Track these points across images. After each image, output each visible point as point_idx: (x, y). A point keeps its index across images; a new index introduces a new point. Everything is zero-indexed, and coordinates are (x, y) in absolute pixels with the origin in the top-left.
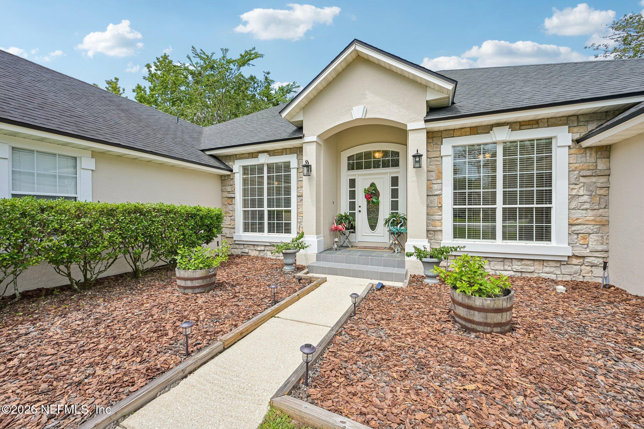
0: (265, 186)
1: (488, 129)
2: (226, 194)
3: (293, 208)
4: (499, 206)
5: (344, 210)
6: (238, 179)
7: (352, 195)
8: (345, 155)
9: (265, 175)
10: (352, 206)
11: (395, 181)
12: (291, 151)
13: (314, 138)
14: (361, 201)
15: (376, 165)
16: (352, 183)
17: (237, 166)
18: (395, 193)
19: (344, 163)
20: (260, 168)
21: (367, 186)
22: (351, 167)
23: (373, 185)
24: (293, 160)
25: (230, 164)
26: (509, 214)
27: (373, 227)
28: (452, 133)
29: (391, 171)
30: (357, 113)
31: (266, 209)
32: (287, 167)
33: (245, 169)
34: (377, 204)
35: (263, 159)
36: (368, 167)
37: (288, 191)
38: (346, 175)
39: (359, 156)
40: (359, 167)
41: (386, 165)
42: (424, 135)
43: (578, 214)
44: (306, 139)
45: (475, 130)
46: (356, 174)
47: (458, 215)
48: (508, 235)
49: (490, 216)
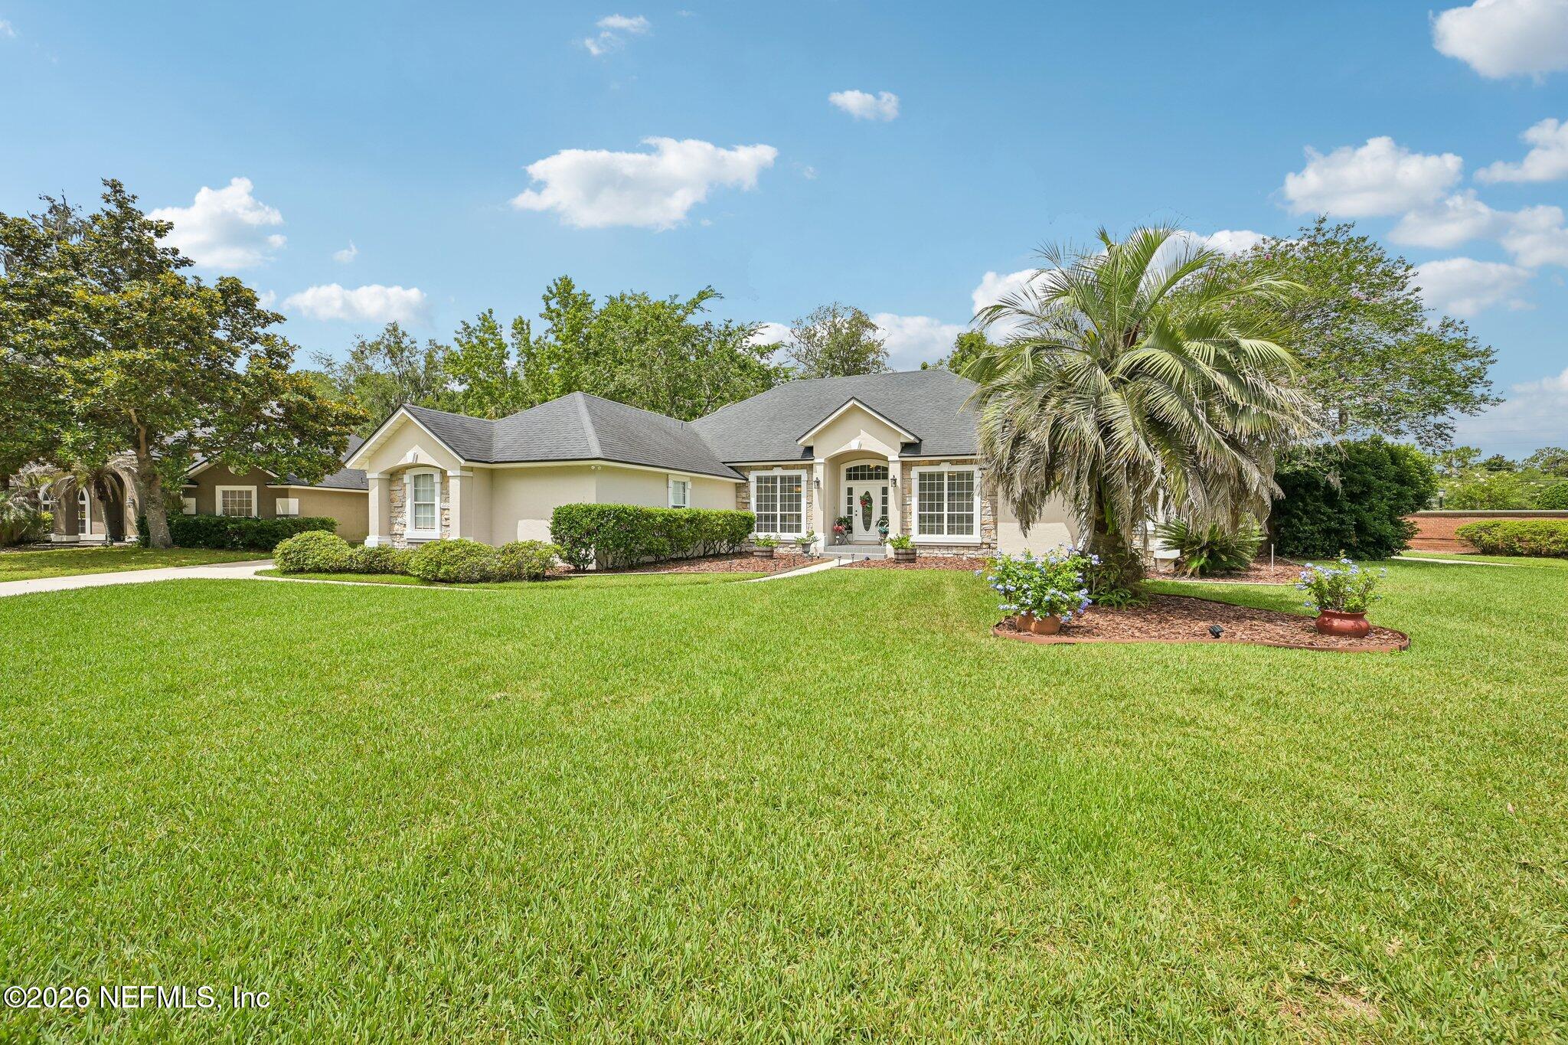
0: (779, 494)
1: (938, 463)
2: (740, 500)
3: (803, 512)
4: (946, 512)
5: (844, 514)
6: (753, 486)
7: (850, 501)
8: (844, 468)
9: (779, 485)
10: (850, 510)
11: (885, 491)
12: (802, 467)
13: (822, 460)
14: (857, 507)
15: (870, 477)
16: (850, 491)
17: (752, 477)
18: (885, 501)
19: (843, 474)
20: (774, 479)
21: (863, 494)
22: (849, 478)
23: (867, 493)
24: (804, 474)
25: (746, 474)
26: (951, 518)
27: (867, 528)
28: (918, 464)
29: (881, 483)
30: (854, 445)
31: (778, 513)
32: (798, 479)
33: (759, 479)
34: (871, 509)
35: (778, 472)
36: (863, 477)
37: (798, 498)
38: (845, 484)
39: (856, 469)
40: (856, 478)
41: (877, 477)
42: (899, 465)
43: (985, 518)
44: (816, 461)
45: (931, 463)
46: (853, 484)
47: (921, 518)
48: (951, 531)
49: (940, 518)
